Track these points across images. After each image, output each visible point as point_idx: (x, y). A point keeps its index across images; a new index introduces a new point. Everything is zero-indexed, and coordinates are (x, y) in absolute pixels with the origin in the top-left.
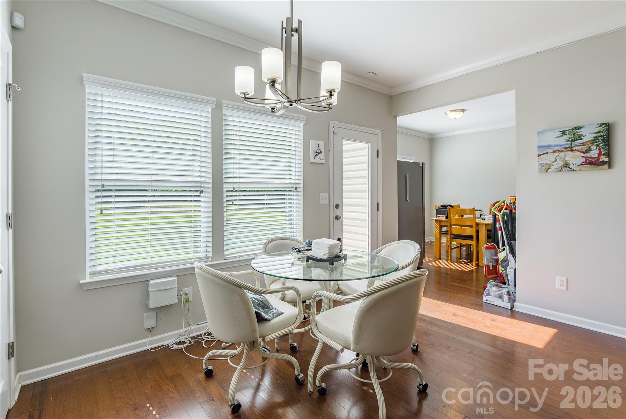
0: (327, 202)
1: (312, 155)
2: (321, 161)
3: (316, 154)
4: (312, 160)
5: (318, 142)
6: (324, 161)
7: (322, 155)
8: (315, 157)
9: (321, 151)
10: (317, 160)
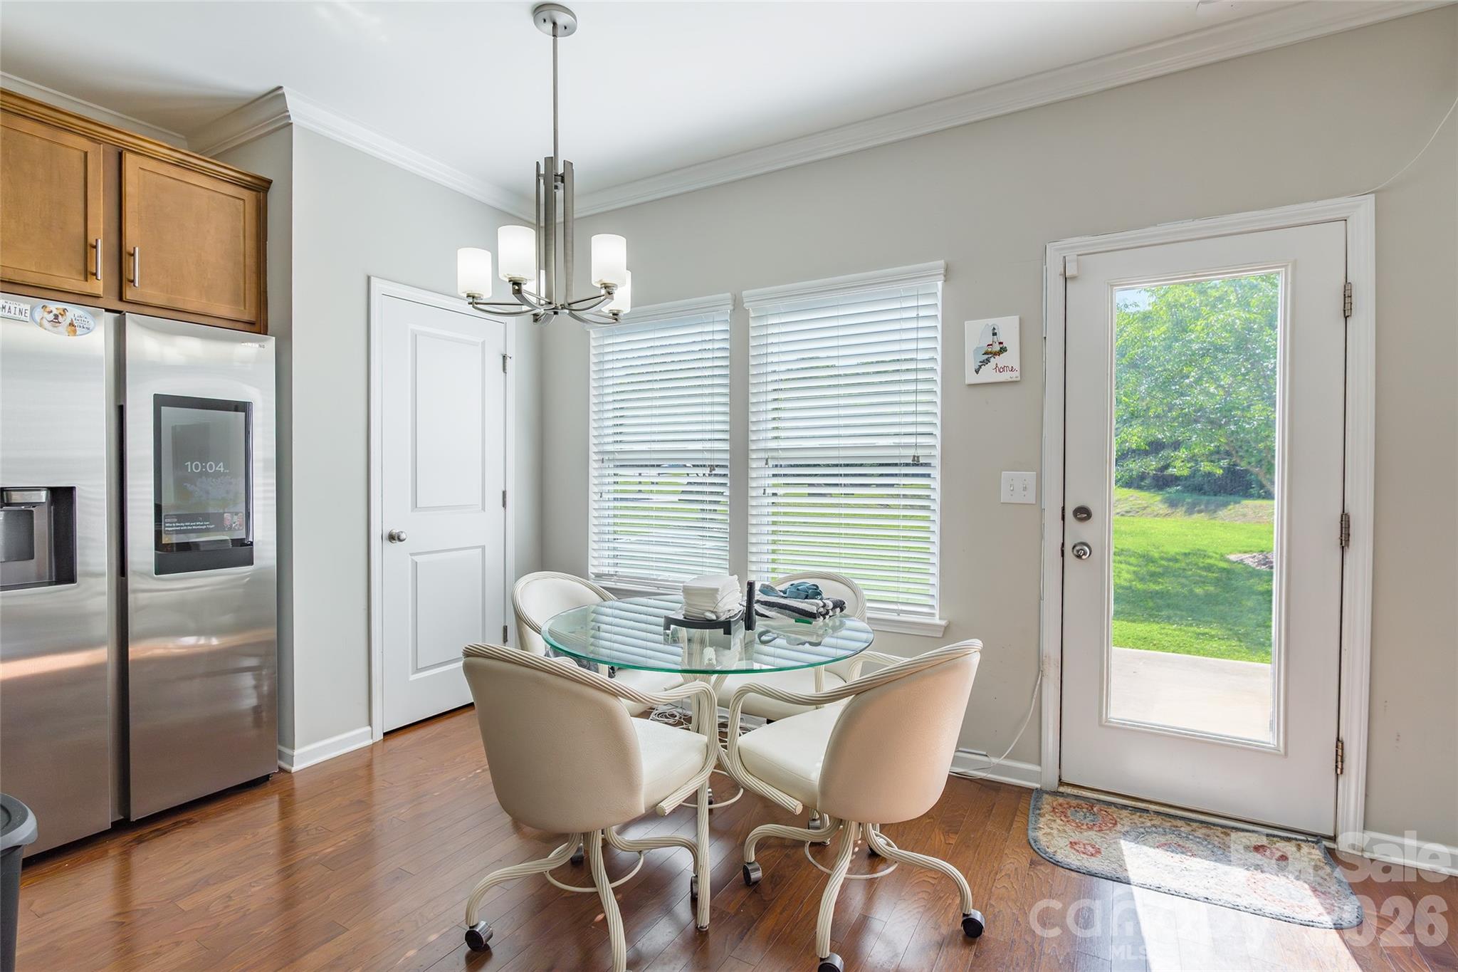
0: (1031, 498)
1: (971, 363)
2: (1005, 376)
3: (986, 356)
4: (971, 378)
5: (992, 322)
6: (1017, 374)
7: (1011, 358)
8: (980, 367)
9: (1005, 345)
10: (988, 374)
